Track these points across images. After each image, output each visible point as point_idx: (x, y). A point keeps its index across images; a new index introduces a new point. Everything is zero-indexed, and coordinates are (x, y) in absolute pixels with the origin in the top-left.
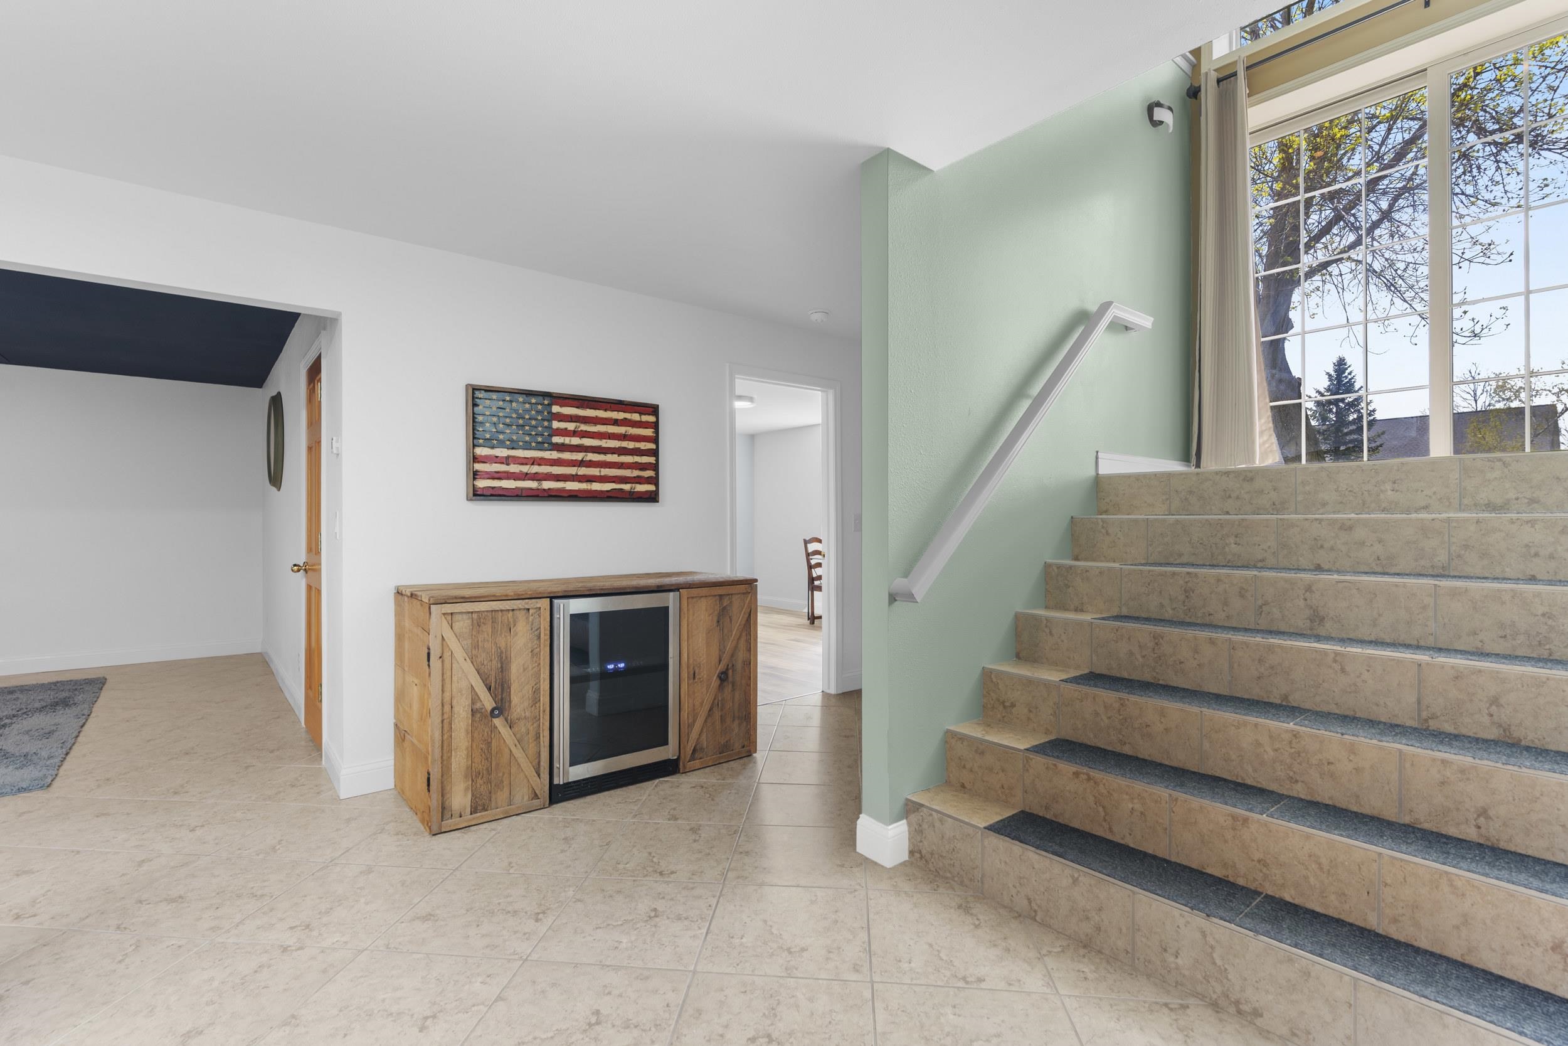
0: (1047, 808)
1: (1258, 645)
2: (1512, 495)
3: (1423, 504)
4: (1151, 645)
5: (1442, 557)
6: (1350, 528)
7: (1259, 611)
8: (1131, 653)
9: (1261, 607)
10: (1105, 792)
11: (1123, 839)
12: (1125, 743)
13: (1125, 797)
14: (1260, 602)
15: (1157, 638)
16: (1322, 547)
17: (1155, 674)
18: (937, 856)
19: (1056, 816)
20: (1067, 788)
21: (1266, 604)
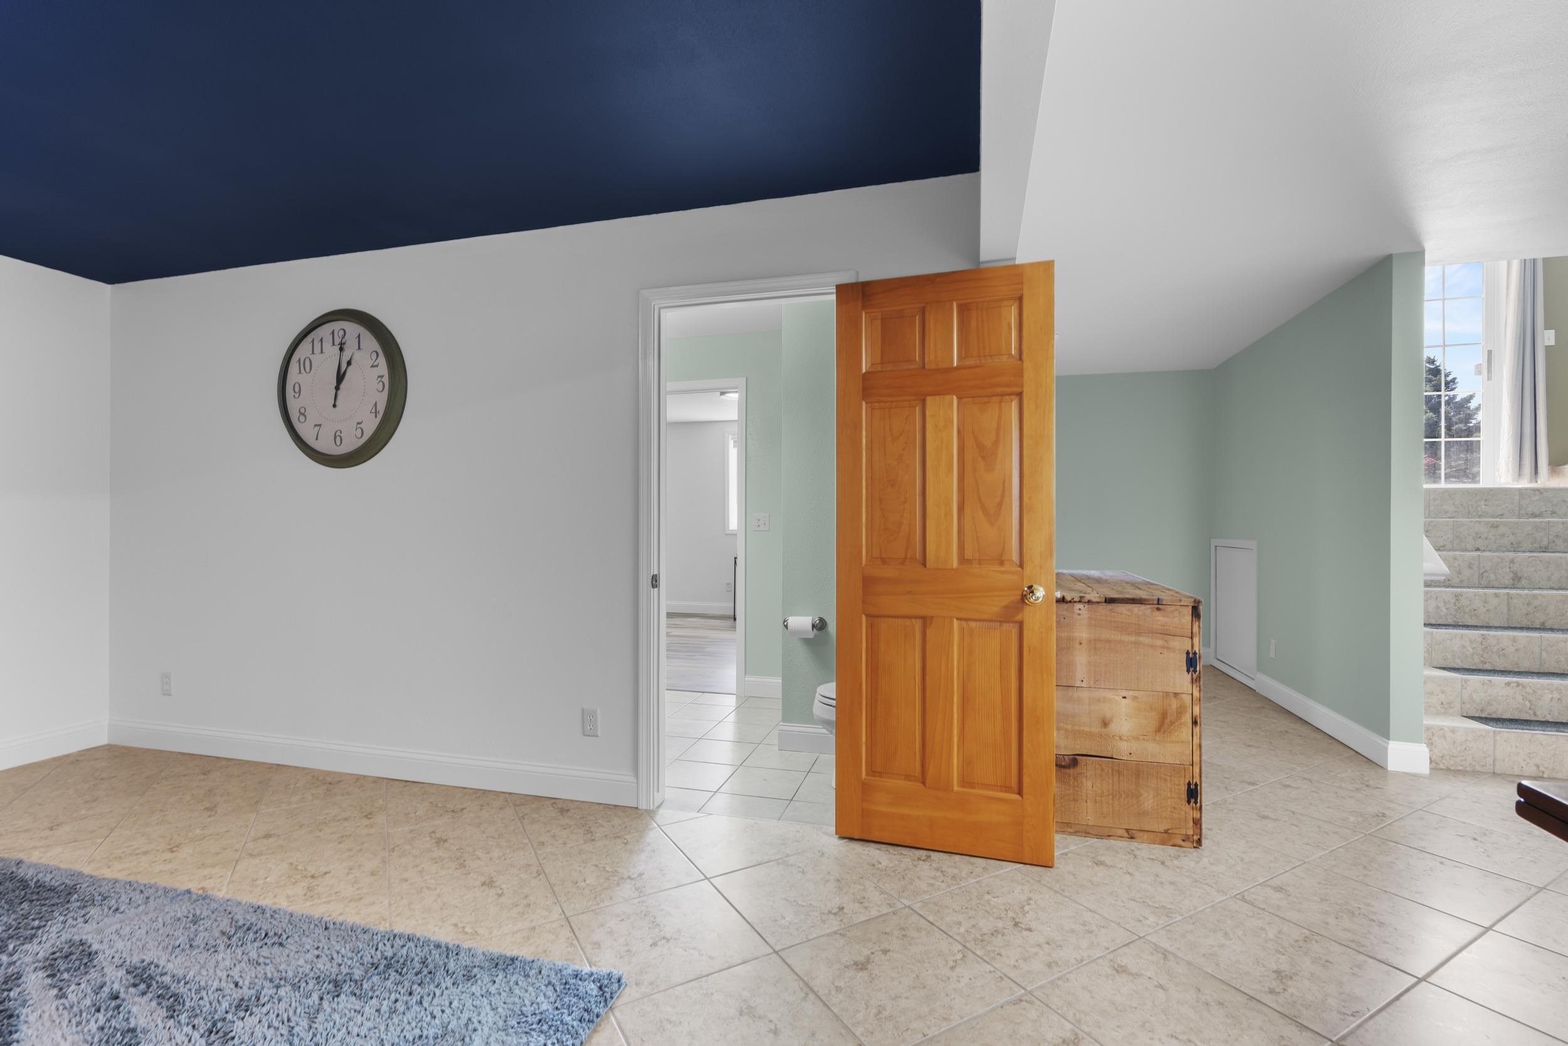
0: (1482, 711)
1: (1527, 595)
2: (1544, 509)
3: (1501, 513)
4: (1453, 601)
5: (1545, 542)
6: (1497, 527)
7: (1481, 576)
8: (1438, 607)
9: (1483, 574)
10: (1531, 691)
11: (1544, 718)
12: (1486, 663)
13: (1547, 691)
14: (1482, 571)
15: (1457, 596)
16: (1480, 537)
17: (1455, 619)
18: (1447, 758)
19: (1490, 715)
20: (1501, 694)
21: (1486, 571)
